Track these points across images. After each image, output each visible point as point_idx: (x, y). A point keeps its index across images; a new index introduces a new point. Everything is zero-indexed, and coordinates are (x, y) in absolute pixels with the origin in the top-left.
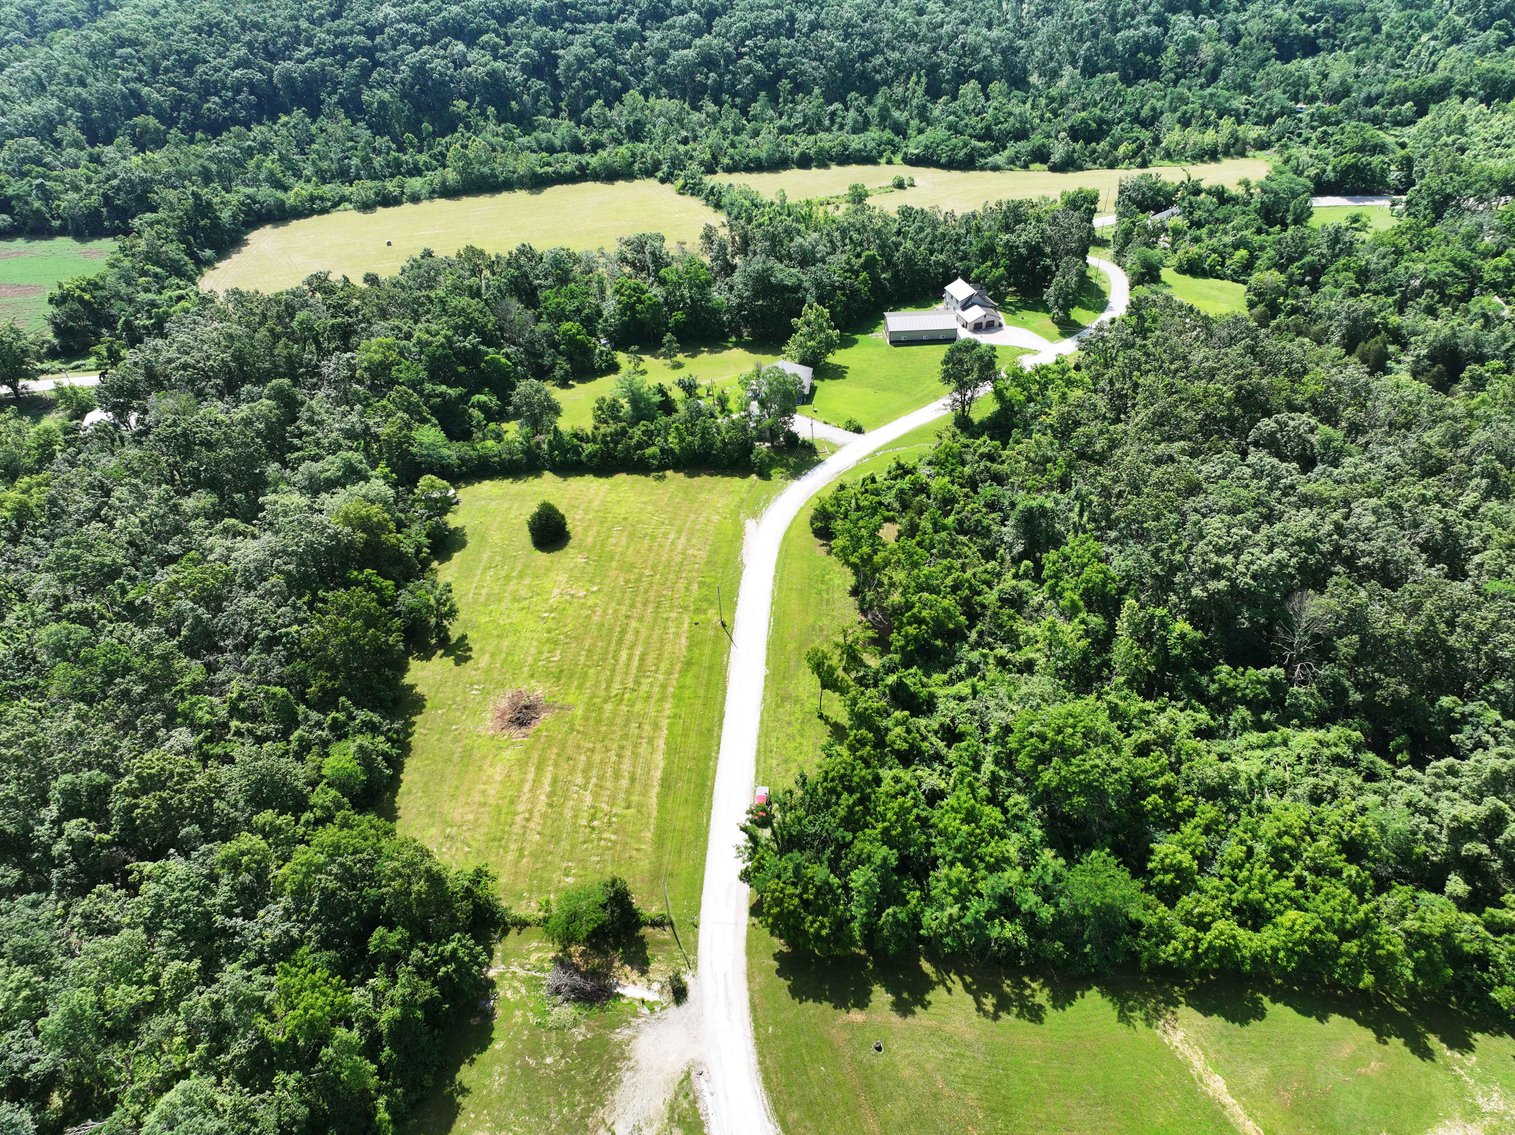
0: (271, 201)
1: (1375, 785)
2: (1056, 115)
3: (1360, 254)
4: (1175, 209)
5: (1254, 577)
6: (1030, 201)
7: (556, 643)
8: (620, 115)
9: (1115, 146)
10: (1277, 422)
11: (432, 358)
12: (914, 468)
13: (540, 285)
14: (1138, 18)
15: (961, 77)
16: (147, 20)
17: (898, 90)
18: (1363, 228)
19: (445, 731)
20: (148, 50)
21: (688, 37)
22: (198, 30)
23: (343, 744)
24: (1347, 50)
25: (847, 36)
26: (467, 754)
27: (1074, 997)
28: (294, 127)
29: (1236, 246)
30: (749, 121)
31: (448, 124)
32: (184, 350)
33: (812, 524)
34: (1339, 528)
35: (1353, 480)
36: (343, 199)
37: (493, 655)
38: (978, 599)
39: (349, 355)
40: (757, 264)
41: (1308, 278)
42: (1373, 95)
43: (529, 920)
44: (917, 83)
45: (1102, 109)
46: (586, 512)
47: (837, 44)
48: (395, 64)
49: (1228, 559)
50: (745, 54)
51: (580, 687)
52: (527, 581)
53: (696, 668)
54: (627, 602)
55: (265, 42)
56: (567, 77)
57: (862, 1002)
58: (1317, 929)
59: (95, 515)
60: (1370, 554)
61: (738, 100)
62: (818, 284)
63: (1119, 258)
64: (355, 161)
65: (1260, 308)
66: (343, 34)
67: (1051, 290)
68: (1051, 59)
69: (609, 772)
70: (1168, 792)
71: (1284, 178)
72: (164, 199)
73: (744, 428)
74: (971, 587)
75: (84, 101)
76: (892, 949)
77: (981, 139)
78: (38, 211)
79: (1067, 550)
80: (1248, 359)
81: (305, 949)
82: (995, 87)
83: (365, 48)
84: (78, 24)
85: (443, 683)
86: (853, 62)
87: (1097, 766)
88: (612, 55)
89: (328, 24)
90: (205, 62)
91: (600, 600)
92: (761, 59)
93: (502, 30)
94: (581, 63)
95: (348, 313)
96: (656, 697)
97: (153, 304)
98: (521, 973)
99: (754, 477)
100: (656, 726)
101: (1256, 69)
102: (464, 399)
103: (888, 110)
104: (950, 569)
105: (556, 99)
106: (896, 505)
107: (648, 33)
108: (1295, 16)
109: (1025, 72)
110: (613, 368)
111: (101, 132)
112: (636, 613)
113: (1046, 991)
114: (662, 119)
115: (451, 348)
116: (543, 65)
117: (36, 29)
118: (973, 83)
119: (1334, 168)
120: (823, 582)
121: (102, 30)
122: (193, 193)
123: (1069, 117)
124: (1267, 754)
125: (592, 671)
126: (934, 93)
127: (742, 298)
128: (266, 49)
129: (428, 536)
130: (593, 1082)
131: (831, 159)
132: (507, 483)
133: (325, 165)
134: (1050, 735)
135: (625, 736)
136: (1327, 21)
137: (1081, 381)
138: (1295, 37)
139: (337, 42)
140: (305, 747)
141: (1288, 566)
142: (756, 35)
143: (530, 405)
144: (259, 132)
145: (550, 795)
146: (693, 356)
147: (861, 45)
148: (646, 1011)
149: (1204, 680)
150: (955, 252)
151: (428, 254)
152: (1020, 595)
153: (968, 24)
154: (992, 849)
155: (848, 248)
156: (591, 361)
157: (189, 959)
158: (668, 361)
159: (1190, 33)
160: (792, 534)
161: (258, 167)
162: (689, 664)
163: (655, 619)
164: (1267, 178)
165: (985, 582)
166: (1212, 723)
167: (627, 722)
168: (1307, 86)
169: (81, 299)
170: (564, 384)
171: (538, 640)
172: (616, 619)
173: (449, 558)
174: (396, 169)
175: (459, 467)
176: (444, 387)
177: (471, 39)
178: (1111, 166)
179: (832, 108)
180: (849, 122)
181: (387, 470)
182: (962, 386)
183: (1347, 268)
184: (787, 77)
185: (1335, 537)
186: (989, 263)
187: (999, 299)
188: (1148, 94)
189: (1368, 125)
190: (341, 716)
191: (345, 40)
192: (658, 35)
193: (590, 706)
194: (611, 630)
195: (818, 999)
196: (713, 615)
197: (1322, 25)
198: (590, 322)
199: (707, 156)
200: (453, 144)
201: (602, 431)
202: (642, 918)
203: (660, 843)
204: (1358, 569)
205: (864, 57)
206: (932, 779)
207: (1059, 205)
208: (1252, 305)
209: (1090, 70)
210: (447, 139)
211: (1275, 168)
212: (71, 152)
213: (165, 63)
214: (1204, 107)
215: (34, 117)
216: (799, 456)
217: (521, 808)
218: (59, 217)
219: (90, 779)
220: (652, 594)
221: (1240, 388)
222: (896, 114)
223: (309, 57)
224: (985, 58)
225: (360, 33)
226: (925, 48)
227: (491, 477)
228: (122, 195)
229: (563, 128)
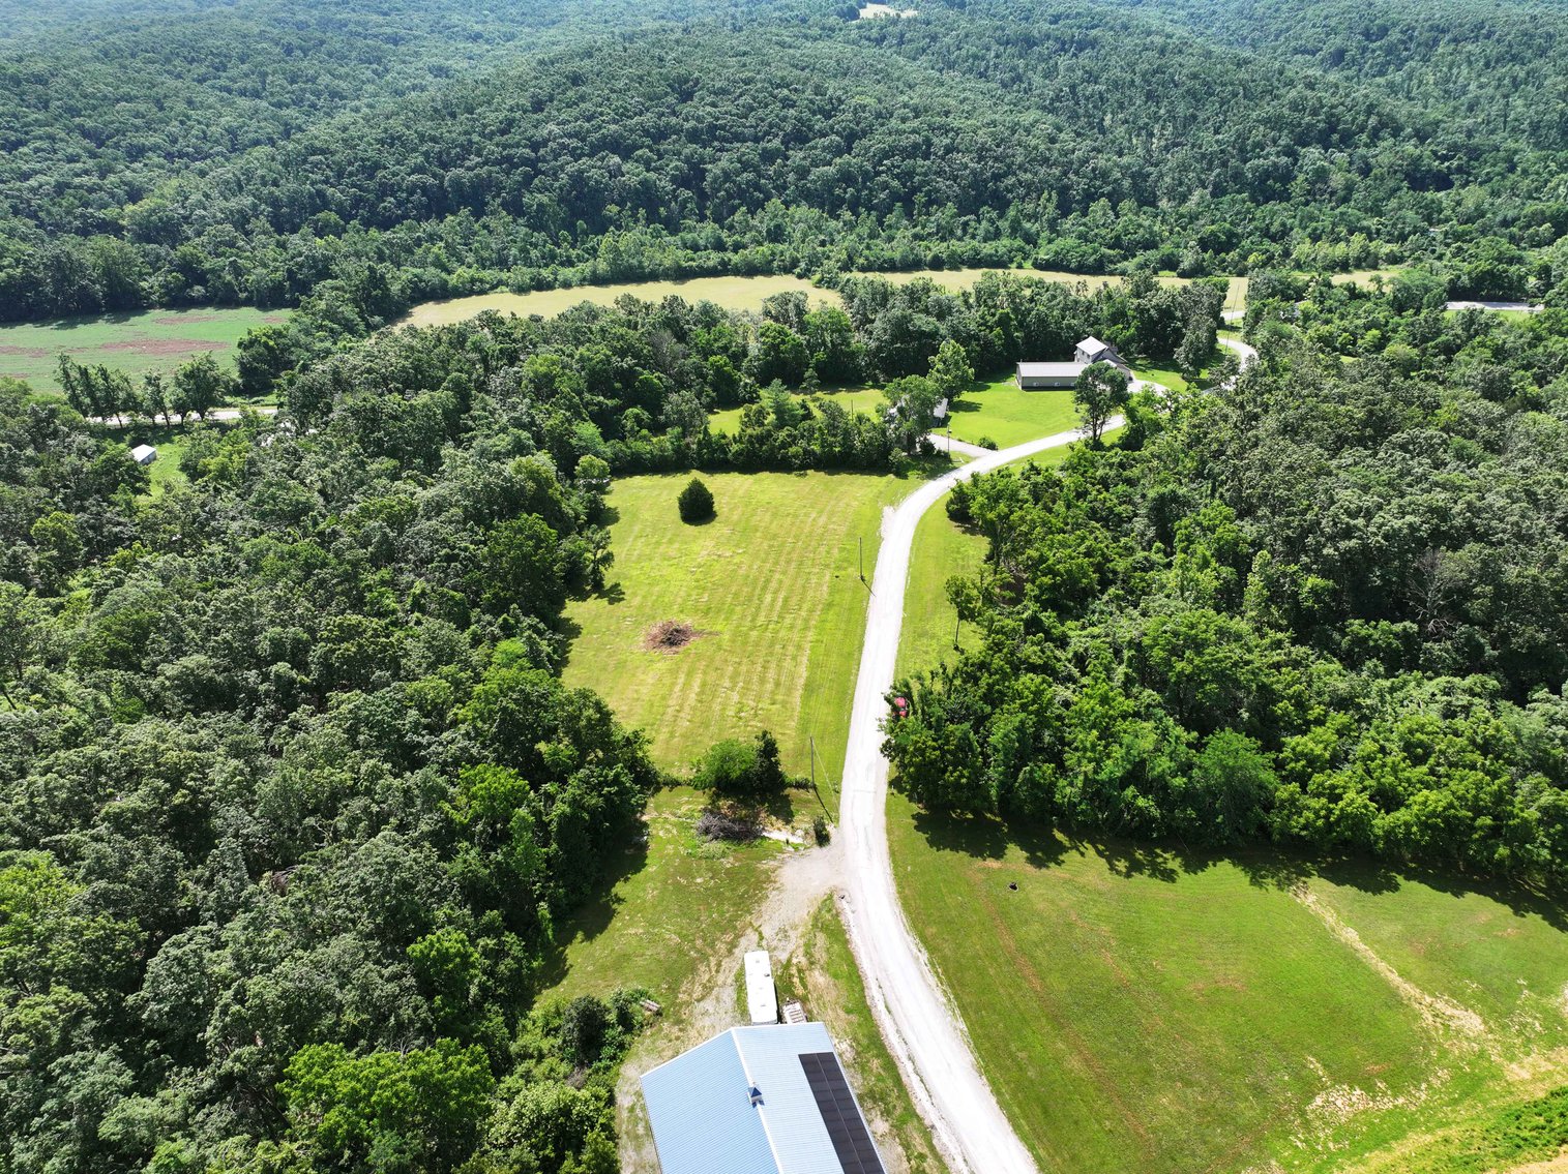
0: (436, 281)
2: (1185, 229)
3: (1496, 335)
5: (1386, 537)
7: (704, 589)
8: (762, 222)
9: (1244, 257)
10: (1409, 435)
11: (593, 373)
12: (1048, 470)
13: (690, 329)
14: (1267, 149)
15: (1090, 196)
16: (338, 135)
17: (1029, 207)
19: (600, 650)
20: (336, 158)
21: (829, 157)
22: (382, 142)
23: (512, 638)
24: (1481, 183)
25: (981, 158)
26: (621, 665)
27: (1206, 866)
28: (460, 224)
29: (1368, 328)
30: (884, 229)
31: (601, 225)
33: (948, 508)
35: (1487, 477)
36: (500, 283)
37: (644, 597)
38: (1110, 565)
39: (515, 369)
40: (896, 314)
41: (1442, 357)
42: (1509, 218)
43: (680, 780)
44: (1048, 201)
45: (1232, 223)
46: (732, 497)
47: (971, 165)
48: (555, 174)
49: (1360, 522)
50: (883, 172)
51: (727, 619)
52: (676, 545)
53: (836, 608)
54: (771, 561)
55: (440, 152)
56: (713, 188)
57: (998, 854)
58: (1451, 806)
60: (1504, 531)
61: (874, 212)
63: (1249, 338)
64: (513, 252)
66: (511, 146)
67: (1181, 349)
68: (1181, 184)
69: (755, 679)
70: (1300, 700)
71: (1416, 277)
72: (342, 271)
73: (884, 432)
74: (1103, 554)
75: (277, 199)
76: (1027, 809)
77: (1110, 247)
78: (229, 283)
79: (1199, 517)
82: (1126, 205)
83: (529, 159)
85: (598, 617)
86: (986, 181)
88: (756, 170)
89: (497, 139)
90: (386, 168)
91: (746, 559)
92: (897, 176)
93: (655, 147)
94: (727, 176)
96: (799, 627)
98: (673, 819)
99: (891, 476)
100: (799, 647)
101: (1387, 196)
102: (621, 409)
103: (1019, 223)
105: (702, 208)
107: (791, 152)
108: (1428, 154)
109: (1154, 196)
111: (288, 224)
112: (779, 568)
113: (1179, 860)
114: (801, 225)
115: (609, 365)
116: (692, 177)
118: (1103, 201)
119: (1469, 275)
120: (958, 552)
121: (298, 141)
122: (369, 267)
123: (1198, 230)
125: (738, 608)
126: (1064, 209)
127: (880, 342)
128: (439, 159)
130: (742, 897)
131: (963, 263)
132: (657, 476)
133: (485, 254)
135: (770, 654)
136: (1460, 159)
138: (1428, 172)
139: (505, 153)
140: (478, 641)
141: (1419, 530)
142: (893, 156)
143: (681, 413)
144: (428, 226)
145: (701, 693)
146: (832, 394)
147: (994, 167)
148: (790, 849)
149: (1336, 633)
150: (1087, 318)
152: (1152, 563)
153: (1099, 152)
155: (982, 308)
156: (736, 391)
158: (808, 397)
159: (1320, 164)
160: (929, 518)
161: (426, 253)
162: (830, 605)
163: (798, 573)
165: (1117, 554)
167: (772, 645)
168: (1440, 211)
169: (266, 345)
170: (710, 410)
171: (687, 587)
172: (761, 572)
173: (606, 526)
174: (551, 260)
175: (613, 461)
176: (601, 398)
177: (626, 152)
178: (1241, 273)
179: (965, 219)
180: (981, 232)
181: (550, 455)
182: (1094, 408)
183: (1483, 345)
184: (922, 193)
185: (1468, 515)
186: (1121, 325)
187: (1130, 361)
188: (1278, 213)
189: (1504, 241)
190: (511, 619)
191: (512, 151)
192: (801, 154)
193: (736, 634)
194: (756, 580)
195: (955, 848)
196: (853, 572)
197: (1455, 163)
198: (736, 358)
199: (844, 256)
200: (604, 241)
201: (748, 433)
202: (787, 782)
205: (997, 177)
209: (1218, 191)
210: (599, 236)
212: (261, 239)
213: (350, 169)
214: (1335, 224)
215: (231, 212)
216: (937, 463)
217: (672, 702)
218: (246, 290)
219: (294, 634)
220: (795, 556)
221: (1370, 411)
222: (1027, 226)
223: (477, 165)
224: (1116, 181)
225: (525, 147)
226: (1056, 171)
227: (642, 473)
228: (305, 270)
229: (709, 229)
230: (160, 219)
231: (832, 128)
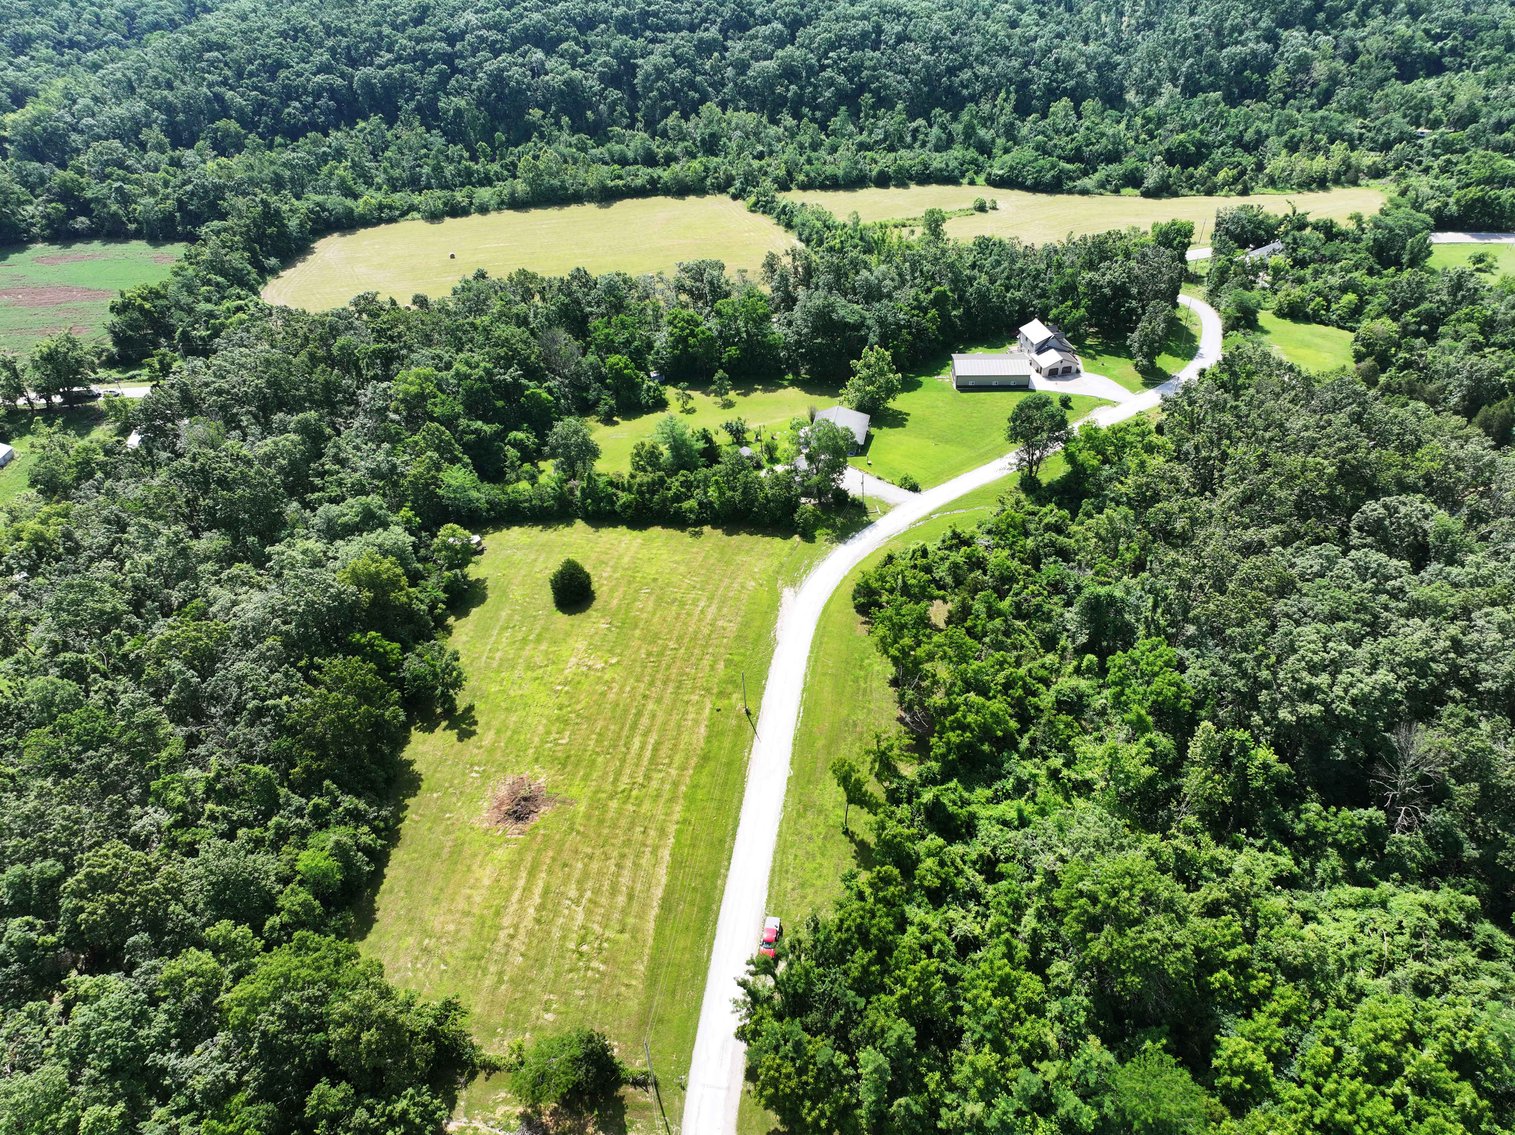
0: (340, 209)
1: (1494, 965)
2: (1152, 137)
3: (1485, 302)
4: (1277, 245)
5: (1354, 702)
6: (1119, 232)
7: (566, 722)
8: (696, 128)
9: (1214, 172)
10: (1385, 506)
11: (470, 392)
12: (972, 538)
13: (591, 313)
14: (1246, 34)
15: (1052, 93)
16: (237, 25)
17: (986, 107)
18: (1489, 269)
19: (437, 820)
20: (234, 54)
21: (770, 48)
22: (284, 34)
23: (322, 835)
24: (1476, 69)
25: (935, 49)
26: (458, 848)
28: (370, 133)
29: (1344, 289)
30: (828, 136)
31: (523, 133)
32: (221, 374)
33: (854, 599)
34: (1456, 645)
35: (1474, 583)
36: (412, 208)
37: (498, 732)
38: (1033, 699)
39: (385, 385)
40: (818, 299)
41: (1424, 327)
42: (1504, 120)
43: (499, 1064)
44: (1005, 100)
45: (1202, 132)
46: (615, 569)
47: (924, 57)
48: (473, 72)
49: (1323, 679)
50: (828, 66)
51: (586, 778)
52: (543, 647)
53: (712, 764)
54: (647, 679)
55: (348, 47)
56: (644, 87)
59: (107, 552)
60: (1494, 677)
61: (818, 114)
62: (882, 322)
63: (1213, 297)
64: (426, 170)
65: (1369, 362)
66: (425, 40)
67: (1136, 335)
68: (1150, 75)
69: (606, 886)
70: (1242, 965)
71: (1400, 213)
72: (233, 207)
73: (789, 487)
74: (1025, 686)
75: (170, 104)
77: (1069, 160)
78: (115, 214)
79: (1137, 653)
80: (1354, 429)
81: (239, 1098)
82: (1088, 105)
83: (445, 54)
84: (174, 25)
85: (442, 761)
86: (940, 76)
87: (1156, 940)
88: (691, 65)
89: (410, 30)
90: (289, 66)
91: (618, 674)
92: (844, 71)
93: (582, 38)
94: (659, 73)
95: (391, 339)
96: (666, 796)
97: (211, 315)
98: (484, 1130)
99: (797, 538)
100: (662, 832)
101: (1373, 89)
102: (500, 436)
103: (973, 128)
104: (1002, 664)
105: (633, 109)
106: (949, 580)
107: (729, 43)
108: (1420, 33)
109: (1122, 89)
110: (661, 404)
111: (185, 135)
112: (654, 692)
114: (738, 133)
115: (491, 381)
116: (621, 75)
117: (133, 29)
118: (1065, 101)
119: (1458, 202)
120: (861, 667)
121: (191, 34)
122: (262, 201)
123: (1166, 138)
124: (1362, 916)
125: (600, 759)
126: (1022, 110)
127: (799, 334)
128: (348, 55)
129: (446, 590)
131: (911, 178)
132: (536, 530)
133: (396, 173)
134: (1103, 897)
135: (628, 843)
136: (1455, 38)
137: (1164, 447)
138: (1419, 55)
139: (418, 48)
140: (283, 835)
141: (1394, 690)
142: (840, 47)
143: (567, 447)
144: (336, 137)
145: (541, 907)
146: (745, 395)
147: (949, 58)
149: (1288, 816)
150: (1034, 288)
151: (481, 275)
152: (1081, 696)
153: (1063, 38)
154: (1029, 1029)
155: (917, 281)
156: (638, 397)
157: (112, 1103)
158: (719, 399)
159: (1302, 50)
160: (832, 607)
161: (331, 174)
162: (705, 758)
163: (675, 701)
164: (1382, 211)
165: (1041, 680)
166: (1296, 870)
167: (632, 825)
168: (1430, 109)
169: (141, 308)
170: (608, 420)
171: (548, 718)
172: (633, 698)
173: (466, 614)
174: (468, 178)
175: (488, 511)
176: (480, 423)
177: (550, 46)
178: (1209, 193)
179: (914, 125)
180: (932, 139)
181: (411, 514)
182: (1030, 446)
183: (1470, 318)
184: (870, 91)
185: (1452, 655)
186: (1070, 303)
187: (1078, 340)
188: (1254, 115)
189: (1498, 155)
190: (324, 802)
191: (426, 46)
192: (740, 45)
193: (597, 804)
194: (626, 711)
196: (737, 701)
197: (1450, 43)
198: (639, 355)
199: (782, 173)
200: (524, 155)
201: (638, 480)
202: (623, 1076)
203: (652, 979)
204: (1477, 693)
205: (952, 71)
206: (966, 923)
207: (1150, 238)
208: (1359, 357)
209: (1192, 88)
210: (520, 148)
211: (1391, 200)
212: (152, 155)
213: (250, 67)
214: (1314, 131)
215: (122, 120)
216: (848, 516)
217: (506, 921)
218: (135, 220)
219: (41, 872)
220: (674, 671)
221: (1343, 462)
222: (982, 132)
223: (389, 63)
224: (1080, 74)
225: (441, 39)
226: (1016, 63)
227: (521, 524)
228: (195, 201)
229: (638, 140)
230: (45, 129)
231: (774, 12)
